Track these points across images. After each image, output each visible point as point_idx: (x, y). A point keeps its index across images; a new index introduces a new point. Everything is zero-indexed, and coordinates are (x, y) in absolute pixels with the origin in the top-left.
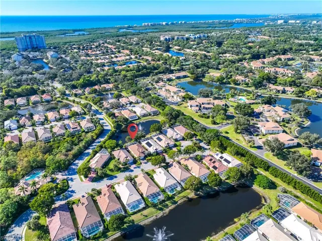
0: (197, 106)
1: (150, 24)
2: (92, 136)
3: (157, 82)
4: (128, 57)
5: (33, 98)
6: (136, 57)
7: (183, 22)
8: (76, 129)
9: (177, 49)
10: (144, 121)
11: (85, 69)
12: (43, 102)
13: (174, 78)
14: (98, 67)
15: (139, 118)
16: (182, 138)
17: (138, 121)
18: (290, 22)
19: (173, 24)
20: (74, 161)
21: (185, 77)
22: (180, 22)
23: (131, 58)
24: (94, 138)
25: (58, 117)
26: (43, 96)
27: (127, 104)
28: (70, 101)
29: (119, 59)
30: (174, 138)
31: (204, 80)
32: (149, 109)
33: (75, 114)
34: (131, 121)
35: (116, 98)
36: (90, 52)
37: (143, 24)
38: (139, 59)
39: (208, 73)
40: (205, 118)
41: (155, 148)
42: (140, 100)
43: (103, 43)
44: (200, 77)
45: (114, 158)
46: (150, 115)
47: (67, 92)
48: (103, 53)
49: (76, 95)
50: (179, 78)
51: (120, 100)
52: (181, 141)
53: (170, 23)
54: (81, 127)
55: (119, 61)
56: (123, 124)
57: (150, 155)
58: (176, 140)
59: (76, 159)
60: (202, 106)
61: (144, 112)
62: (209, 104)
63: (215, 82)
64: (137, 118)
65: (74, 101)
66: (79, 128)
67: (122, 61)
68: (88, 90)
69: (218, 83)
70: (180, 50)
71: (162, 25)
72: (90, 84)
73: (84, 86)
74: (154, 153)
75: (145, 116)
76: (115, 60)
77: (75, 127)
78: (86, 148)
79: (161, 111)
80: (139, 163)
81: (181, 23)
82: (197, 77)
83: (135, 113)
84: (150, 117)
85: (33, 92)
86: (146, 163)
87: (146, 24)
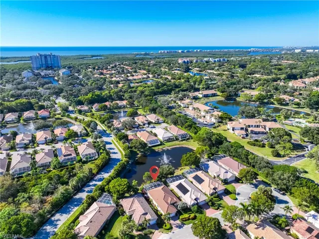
0: (242, 129)
1: (166, 51)
2: (91, 170)
3: (181, 99)
4: (145, 76)
5: (26, 114)
6: (154, 76)
7: (199, 51)
8: (69, 157)
9: (198, 71)
10: (169, 148)
11: (96, 86)
12: (37, 119)
13: (201, 96)
14: (112, 84)
15: (162, 144)
16: (234, 178)
17: (160, 147)
18: (308, 51)
19: (188, 52)
20: (53, 215)
21: (214, 95)
22: (195, 51)
23: (149, 77)
24: (94, 172)
25: (49, 137)
26: (39, 112)
27: (144, 125)
28: (72, 118)
29: (135, 77)
30: (222, 177)
31: (238, 99)
32: (175, 131)
33: (73, 135)
34: (150, 147)
35: (130, 116)
36: (105, 71)
37: (160, 51)
38: (157, 78)
39: (243, 91)
40: (260, 146)
41: (194, 197)
42: (161, 119)
43: (120, 65)
44: (233, 96)
45: (123, 213)
46: (177, 139)
47: (71, 108)
48: (119, 72)
49: (80, 112)
50: (206, 96)
51: (136, 119)
52: (233, 184)
53: (185, 51)
54: (78, 154)
55: (135, 80)
56: (138, 152)
57: (186, 209)
58: (226, 182)
59: (57, 212)
60: (250, 129)
61: (168, 135)
62: (258, 126)
63: (254, 101)
64: (159, 143)
65: (76, 119)
66: (74, 155)
67: (138, 79)
68: (96, 106)
69: (258, 103)
70: (201, 71)
71: (178, 52)
72: (100, 100)
73: (91, 102)
74: (193, 205)
75: (169, 140)
76: (131, 78)
77: (69, 153)
78: (78, 189)
79: (193, 135)
80: (168, 227)
81: (197, 51)
82: (230, 96)
83: (156, 135)
84: (177, 142)
85: (30, 107)
86: (180, 227)
87: (162, 51)
